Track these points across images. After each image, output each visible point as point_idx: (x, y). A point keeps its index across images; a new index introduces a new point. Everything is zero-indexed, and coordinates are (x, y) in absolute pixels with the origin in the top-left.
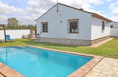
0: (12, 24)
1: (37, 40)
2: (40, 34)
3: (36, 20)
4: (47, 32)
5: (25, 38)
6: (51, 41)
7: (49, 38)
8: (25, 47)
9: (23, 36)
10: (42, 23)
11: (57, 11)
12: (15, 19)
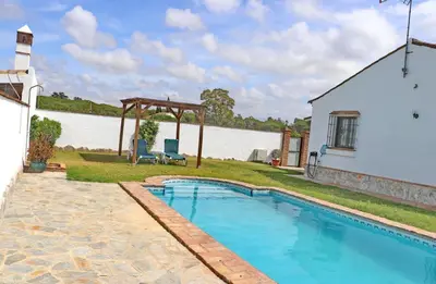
0: (215, 110)
1: (306, 175)
2: (319, 154)
3: (311, 102)
4: (352, 149)
5: (261, 162)
6: (363, 187)
7: (355, 174)
8: (266, 192)
9: (255, 153)
10: (334, 113)
11: (405, 70)
12: (226, 92)
